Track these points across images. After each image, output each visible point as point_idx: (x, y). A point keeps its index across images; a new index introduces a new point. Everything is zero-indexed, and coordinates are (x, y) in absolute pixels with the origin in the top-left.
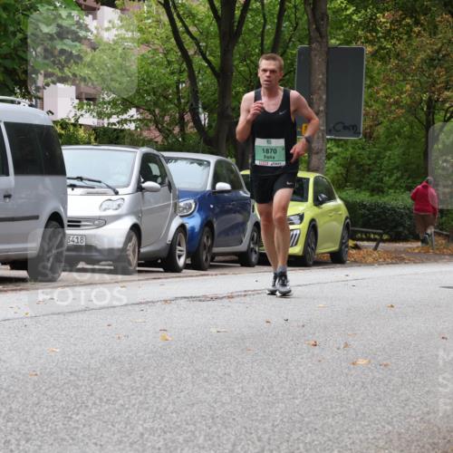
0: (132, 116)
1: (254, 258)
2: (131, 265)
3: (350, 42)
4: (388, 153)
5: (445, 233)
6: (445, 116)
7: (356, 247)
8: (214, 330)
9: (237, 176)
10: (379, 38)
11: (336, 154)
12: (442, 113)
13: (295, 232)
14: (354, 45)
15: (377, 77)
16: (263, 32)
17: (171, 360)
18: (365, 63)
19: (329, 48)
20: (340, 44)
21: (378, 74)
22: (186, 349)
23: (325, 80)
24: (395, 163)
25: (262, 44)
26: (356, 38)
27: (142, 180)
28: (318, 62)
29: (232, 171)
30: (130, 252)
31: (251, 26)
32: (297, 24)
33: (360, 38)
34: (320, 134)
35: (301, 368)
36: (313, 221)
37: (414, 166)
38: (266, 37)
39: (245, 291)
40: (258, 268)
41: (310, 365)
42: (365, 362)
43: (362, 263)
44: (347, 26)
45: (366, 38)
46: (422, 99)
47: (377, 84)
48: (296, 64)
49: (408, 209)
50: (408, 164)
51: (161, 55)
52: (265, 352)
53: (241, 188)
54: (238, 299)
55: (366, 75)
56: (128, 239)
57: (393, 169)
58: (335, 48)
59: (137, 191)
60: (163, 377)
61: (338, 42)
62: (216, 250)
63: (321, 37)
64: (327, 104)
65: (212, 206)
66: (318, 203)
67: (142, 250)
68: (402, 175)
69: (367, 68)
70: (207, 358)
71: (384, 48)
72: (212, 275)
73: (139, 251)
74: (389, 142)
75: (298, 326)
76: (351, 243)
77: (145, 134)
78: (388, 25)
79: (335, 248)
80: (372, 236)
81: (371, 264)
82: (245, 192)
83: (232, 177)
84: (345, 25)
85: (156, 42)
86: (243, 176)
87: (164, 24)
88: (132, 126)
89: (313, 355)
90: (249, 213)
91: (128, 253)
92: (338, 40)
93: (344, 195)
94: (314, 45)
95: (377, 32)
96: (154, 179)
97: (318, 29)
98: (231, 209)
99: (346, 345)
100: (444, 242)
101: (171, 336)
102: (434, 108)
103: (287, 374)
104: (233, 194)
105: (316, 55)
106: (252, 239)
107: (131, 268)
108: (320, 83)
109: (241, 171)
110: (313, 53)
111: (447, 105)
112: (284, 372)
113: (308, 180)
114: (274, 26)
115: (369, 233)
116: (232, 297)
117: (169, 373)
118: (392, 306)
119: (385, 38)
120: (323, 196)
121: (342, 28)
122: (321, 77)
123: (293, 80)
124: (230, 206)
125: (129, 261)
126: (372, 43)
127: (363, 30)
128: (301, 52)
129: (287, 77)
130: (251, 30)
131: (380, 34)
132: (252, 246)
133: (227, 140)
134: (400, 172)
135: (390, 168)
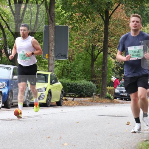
1: (28, 104)
3: (64, 24)
4: (77, 65)
5: (98, 95)
6: (98, 51)
7: (66, 100)
8: (11, 132)
10: (74, 23)
11: (58, 65)
12: (97, 50)
13: (43, 94)
15: (73, 37)
18: (69, 32)
19: (55, 26)
20: (60, 25)
23: (54, 38)
24: (80, 69)
28: (52, 31)
33: (67, 22)
34: (53, 58)
36: (50, 90)
37: (87, 70)
40: (29, 108)
42: (67, 144)
43: (68, 105)
45: (69, 22)
46: (90, 45)
47: (73, 40)
49: (85, 85)
50: (85, 69)
52: (30, 140)
55: (69, 36)
58: (58, 26)
62: (13, 101)
63: (53, 22)
64: (55, 47)
65: (12, 85)
66: (52, 83)
68: (83, 73)
69: (70, 34)
70: (8, 143)
71: (76, 26)
74: (78, 61)
75: (43, 130)
76: (64, 98)
78: (77, 18)
80: (72, 96)
81: (71, 106)
84: (61, 17)
89: (48, 142)
92: (59, 23)
93: (61, 80)
94: (50, 25)
95: (73, 20)
97: (51, 19)
99: (60, 138)
100: (98, 98)
102: (94, 49)
106: (27, 97)
108: (52, 39)
110: (49, 28)
111: (99, 47)
113: (48, 75)
118: (78, 122)
119: (76, 22)
120: (54, 81)
121: (60, 19)
126: (71, 24)
127: (68, 20)
129: (40, 36)
132: (27, 99)
134: (82, 72)
135: (78, 70)
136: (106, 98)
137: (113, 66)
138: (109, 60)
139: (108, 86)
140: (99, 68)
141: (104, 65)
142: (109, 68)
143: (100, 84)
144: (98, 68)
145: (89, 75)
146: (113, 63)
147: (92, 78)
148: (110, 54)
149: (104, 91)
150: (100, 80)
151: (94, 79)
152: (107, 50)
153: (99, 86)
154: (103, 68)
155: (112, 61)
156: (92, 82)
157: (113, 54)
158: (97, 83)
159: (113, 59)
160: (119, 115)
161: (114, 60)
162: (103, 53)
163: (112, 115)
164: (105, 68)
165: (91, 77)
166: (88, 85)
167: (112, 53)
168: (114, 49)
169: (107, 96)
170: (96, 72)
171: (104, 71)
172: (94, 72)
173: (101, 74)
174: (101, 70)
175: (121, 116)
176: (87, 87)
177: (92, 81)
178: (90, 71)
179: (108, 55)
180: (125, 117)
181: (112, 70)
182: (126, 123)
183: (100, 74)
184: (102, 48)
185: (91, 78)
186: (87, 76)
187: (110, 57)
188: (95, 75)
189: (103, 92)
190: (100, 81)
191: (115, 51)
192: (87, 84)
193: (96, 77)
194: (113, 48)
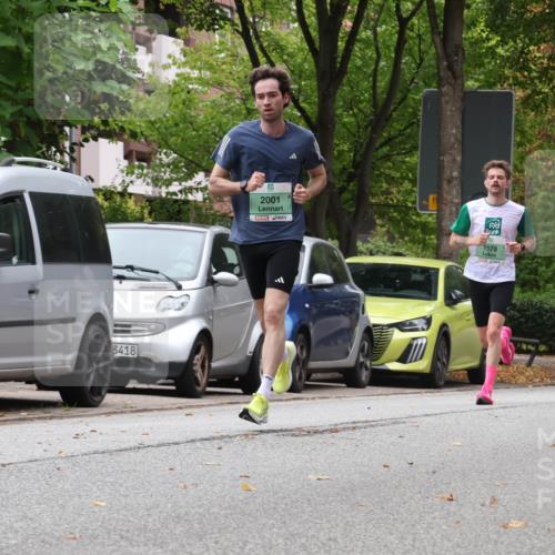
0: (199, 183)
1: (364, 375)
2: (199, 385)
3: (494, 84)
8: (312, 477)
9: (341, 264)
10: (532, 79)
13: (420, 342)
14: (498, 89)
15: (530, 132)
16: (376, 70)
17: (256, 518)
18: (514, 113)
19: (465, 93)
20: (479, 87)
21: (531, 127)
22: (276, 503)
23: (459, 136)
25: (374, 87)
26: (502, 79)
27: (214, 270)
28: (451, 112)
29: (334, 258)
30: (197, 368)
31: (359, 63)
32: (422, 60)
33: (507, 78)
34: (454, 209)
35: (433, 532)
36: (444, 326)
38: (379, 78)
39: (354, 422)
40: (370, 389)
41: (444, 527)
42: (520, 524)
43: (510, 383)
44: (489, 63)
45: (515, 78)
47: (530, 141)
48: (420, 114)
51: (238, 101)
52: (383, 508)
53: (346, 280)
54: (344, 434)
55: (516, 129)
56: (195, 349)
58: (473, 93)
59: (207, 285)
60: (245, 543)
61: (477, 84)
62: (313, 365)
63: (455, 78)
64: (463, 168)
65: (307, 306)
66: (451, 301)
67: (214, 365)
69: (517, 120)
70: (306, 517)
71: (539, 93)
72: (308, 399)
73: (209, 366)
75: (427, 473)
77: (217, 206)
78: (545, 61)
79: (475, 363)
80: (524, 347)
81: (524, 385)
82: (352, 287)
83: (335, 265)
84: (486, 61)
85: (232, 83)
86: (349, 264)
87: (243, 59)
88: (199, 197)
89: (448, 514)
90: (358, 315)
91: (195, 368)
92: (477, 80)
94: (444, 89)
95: (530, 71)
96: (230, 268)
97: (450, 67)
98: (334, 309)
99: (494, 500)
101: (255, 485)
103: (414, 540)
104: (336, 289)
105: (447, 102)
106: (362, 349)
107: (199, 389)
108: (452, 140)
109: (346, 258)
110: (443, 99)
112: (411, 537)
113: (437, 270)
114: (391, 62)
115: (521, 342)
116: (337, 431)
117: (254, 537)
119: (540, 78)
120: (458, 292)
121: (482, 65)
122: (454, 131)
123: (417, 135)
124: (333, 306)
125: (196, 379)
126: (522, 85)
127: (510, 68)
128: (427, 98)
129: (408, 131)
130: (359, 68)
131: (534, 74)
132: (362, 359)
133: (328, 215)
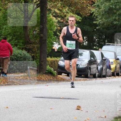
4: (5, 27)
24: (8, 31)
37: (19, 33)
49: (16, 56)
50: (15, 32)
57: (7, 35)
68: (12, 39)
74: (5, 21)
118: (7, 108)
134: (11, 37)
135: (6, 34)
136: (46, 73)
137: (56, 28)
138: (49, 18)
139: (48, 57)
140: (35, 31)
141: (42, 27)
142: (50, 31)
143: (37, 53)
144: (33, 31)
145: (21, 41)
146: (55, 24)
147: (26, 46)
148: (50, 10)
149: (43, 63)
150: (37, 47)
151: (29, 46)
152: (46, 4)
153: (37, 57)
154: (42, 31)
155: (53, 20)
156: (26, 51)
157: (55, 11)
158: (33, 52)
159: (54, 18)
160: (65, 97)
161: (56, 19)
162: (41, 9)
163: (55, 96)
164: (44, 30)
165: (24, 43)
166: (21, 55)
167: (53, 9)
168: (56, 3)
169: (48, 71)
170: (31, 36)
171: (42, 35)
172: (28, 37)
173: (38, 39)
174: (38, 34)
175: (69, 99)
176: (18, 58)
177: (26, 49)
178: (23, 36)
179: (48, 13)
180: (74, 99)
181: (53, 33)
182: (76, 107)
183: (36, 39)
184: (39, 2)
185: (24, 45)
186: (18, 42)
187: (50, 15)
188: (29, 40)
189: (42, 65)
190: (38, 50)
191: (58, 6)
192: (19, 53)
193: (31, 43)
194: (54, 2)
